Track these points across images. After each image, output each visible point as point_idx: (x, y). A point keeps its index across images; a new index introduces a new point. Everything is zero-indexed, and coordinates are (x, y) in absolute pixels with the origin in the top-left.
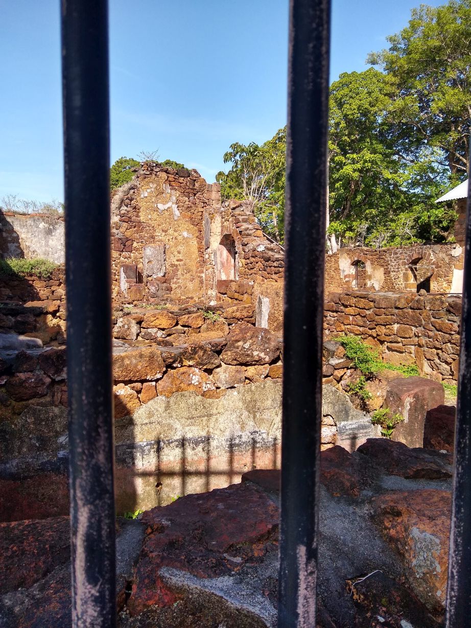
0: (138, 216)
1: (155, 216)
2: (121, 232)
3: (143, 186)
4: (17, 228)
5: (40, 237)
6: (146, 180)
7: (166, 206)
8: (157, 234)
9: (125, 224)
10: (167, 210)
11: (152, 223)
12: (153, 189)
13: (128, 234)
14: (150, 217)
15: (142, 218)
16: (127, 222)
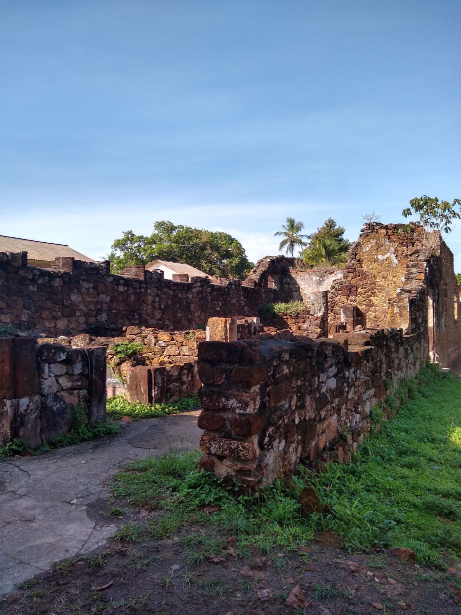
0: (361, 267)
1: (375, 265)
2: (348, 281)
3: (365, 243)
4: (298, 281)
5: (313, 286)
6: (368, 237)
7: (385, 257)
8: (378, 281)
9: (351, 275)
10: (386, 260)
11: (373, 271)
12: (373, 244)
13: (353, 282)
14: (371, 267)
15: (365, 269)
16: (353, 273)
